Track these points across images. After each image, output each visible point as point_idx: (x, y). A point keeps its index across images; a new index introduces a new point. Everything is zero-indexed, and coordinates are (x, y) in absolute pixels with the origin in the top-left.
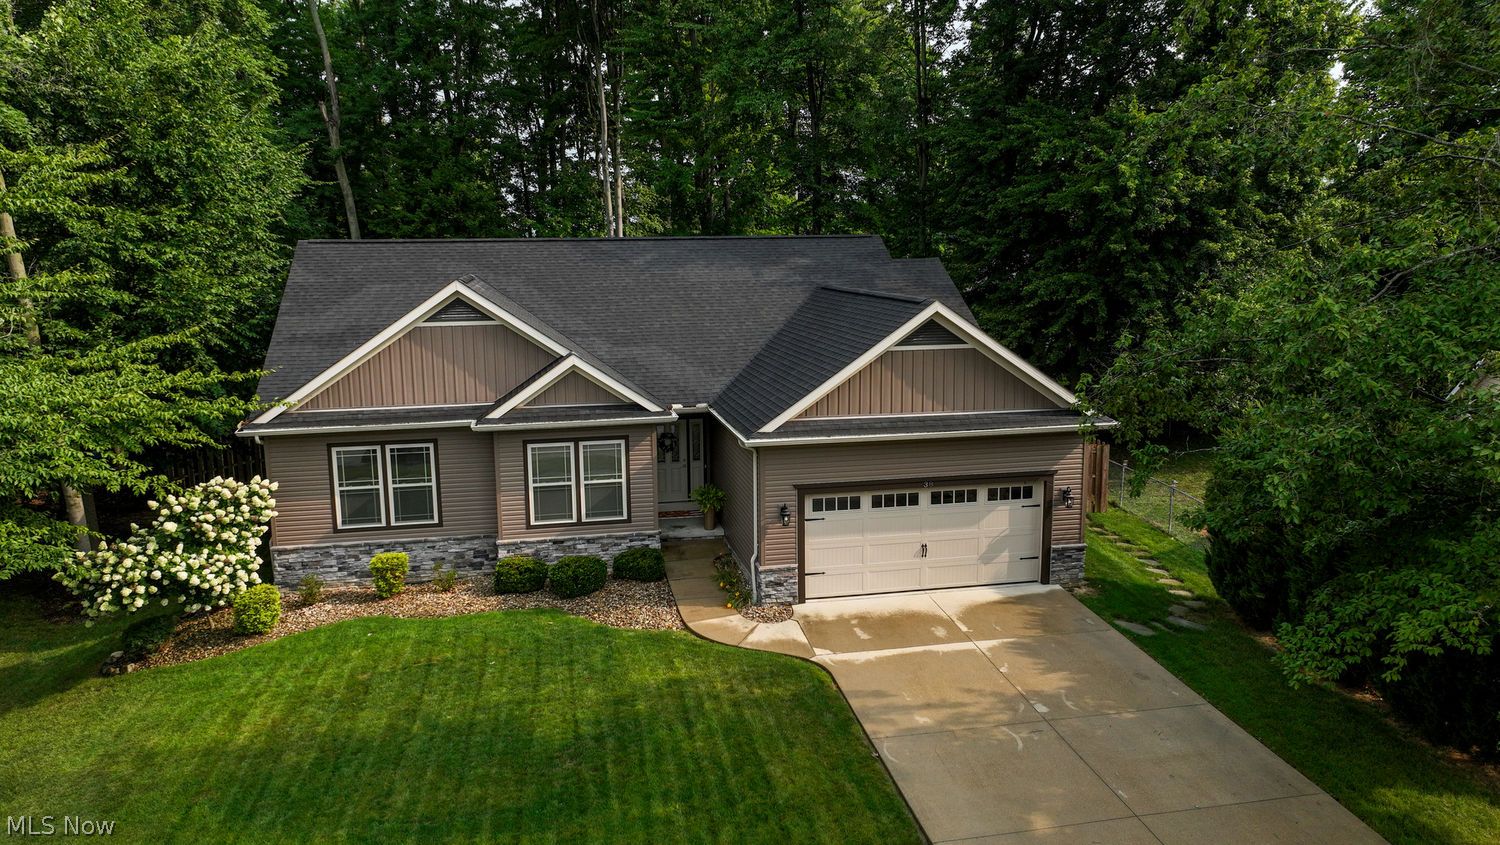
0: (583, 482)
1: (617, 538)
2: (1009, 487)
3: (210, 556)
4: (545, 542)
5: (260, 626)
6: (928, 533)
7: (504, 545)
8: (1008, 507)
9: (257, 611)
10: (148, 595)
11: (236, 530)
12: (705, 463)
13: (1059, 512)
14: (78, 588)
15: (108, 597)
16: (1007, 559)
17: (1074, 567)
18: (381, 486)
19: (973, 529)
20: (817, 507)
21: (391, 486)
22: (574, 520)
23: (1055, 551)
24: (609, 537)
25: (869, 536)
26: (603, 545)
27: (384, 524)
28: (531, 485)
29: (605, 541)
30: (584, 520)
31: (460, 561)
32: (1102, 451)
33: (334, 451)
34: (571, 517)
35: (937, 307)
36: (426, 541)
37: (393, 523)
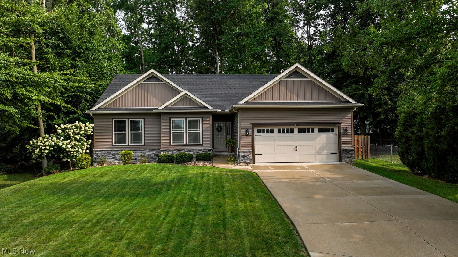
0: (188, 131)
1: (198, 150)
2: (326, 128)
3: (70, 142)
4: (175, 150)
5: (83, 166)
6: (297, 142)
7: (162, 150)
8: (325, 135)
9: (83, 160)
10: (49, 150)
11: (79, 136)
12: (231, 136)
13: (343, 137)
14: (32, 149)
15: (38, 150)
16: (326, 154)
17: (350, 157)
18: (127, 132)
19: (313, 142)
20: (259, 131)
21: (130, 132)
22: (185, 144)
23: (343, 150)
24: (196, 150)
25: (277, 143)
26: (194, 152)
27: (127, 144)
28: (172, 132)
29: (194, 151)
30: (188, 144)
31: (149, 157)
32: (367, 138)
33: (114, 120)
34: (184, 143)
35: (297, 65)
36: (139, 150)
37: (130, 144)
